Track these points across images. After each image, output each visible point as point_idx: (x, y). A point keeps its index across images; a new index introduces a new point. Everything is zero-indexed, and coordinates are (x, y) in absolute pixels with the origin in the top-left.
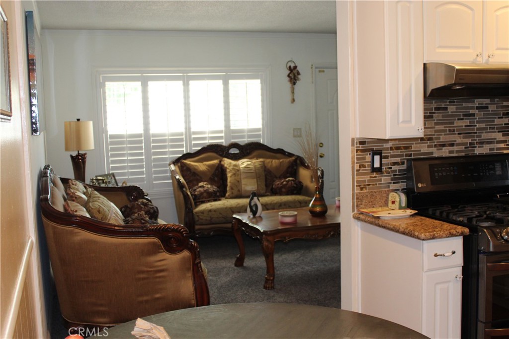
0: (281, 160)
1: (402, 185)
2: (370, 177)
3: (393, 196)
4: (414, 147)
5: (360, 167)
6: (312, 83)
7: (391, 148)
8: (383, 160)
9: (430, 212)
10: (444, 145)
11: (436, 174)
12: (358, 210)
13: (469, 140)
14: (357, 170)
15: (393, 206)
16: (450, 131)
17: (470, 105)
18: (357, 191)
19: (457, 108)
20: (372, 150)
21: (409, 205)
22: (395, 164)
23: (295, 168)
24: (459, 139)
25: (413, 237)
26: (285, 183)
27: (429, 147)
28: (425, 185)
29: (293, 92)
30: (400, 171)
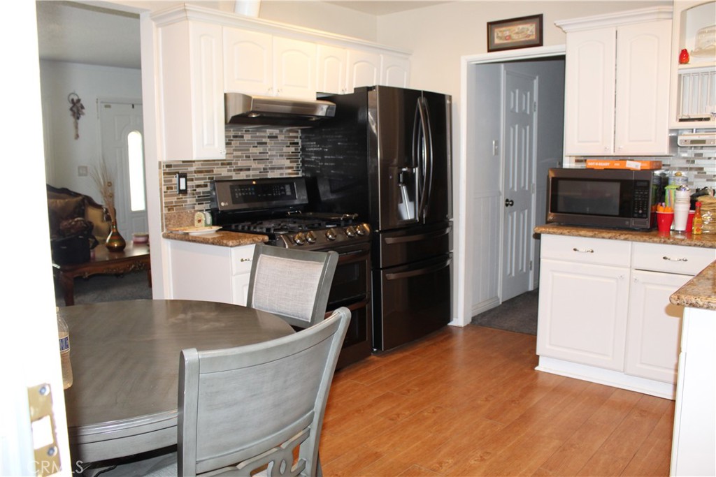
0: (67, 200)
1: (206, 206)
2: (178, 199)
3: (198, 215)
4: (216, 171)
5: (168, 188)
6: (98, 118)
7: (195, 172)
8: (188, 182)
9: (233, 227)
10: (241, 170)
11: (236, 194)
12: (168, 230)
13: (262, 166)
14: (165, 192)
15: (199, 224)
16: (246, 157)
17: (262, 134)
18: (165, 212)
19: (252, 137)
20: (178, 173)
21: (214, 224)
22: (198, 186)
23: (83, 208)
24: (254, 165)
25: (222, 245)
26: (73, 223)
27: (229, 171)
28: (227, 204)
29: (76, 127)
30: (203, 193)
